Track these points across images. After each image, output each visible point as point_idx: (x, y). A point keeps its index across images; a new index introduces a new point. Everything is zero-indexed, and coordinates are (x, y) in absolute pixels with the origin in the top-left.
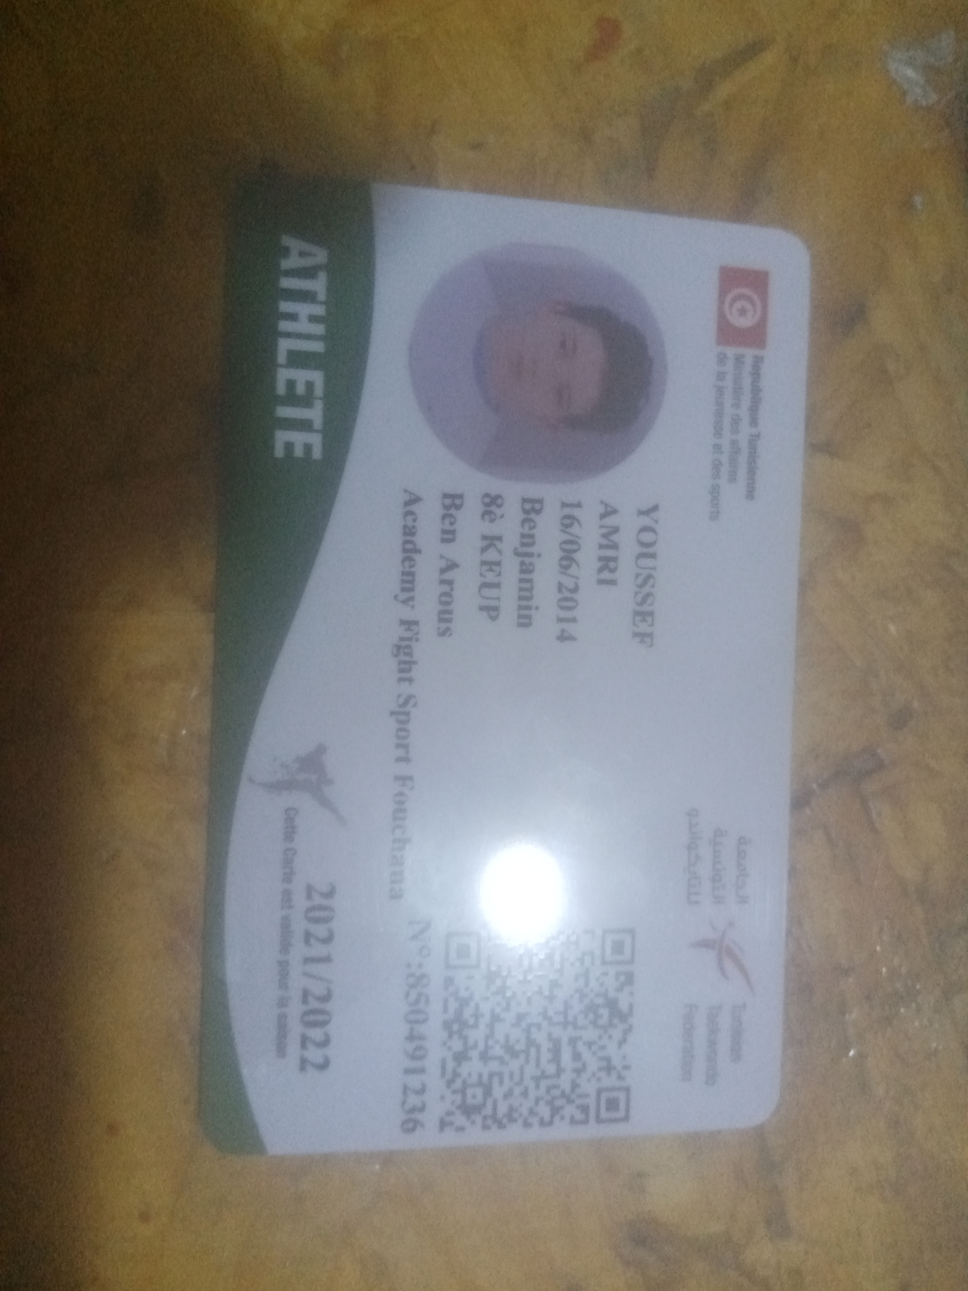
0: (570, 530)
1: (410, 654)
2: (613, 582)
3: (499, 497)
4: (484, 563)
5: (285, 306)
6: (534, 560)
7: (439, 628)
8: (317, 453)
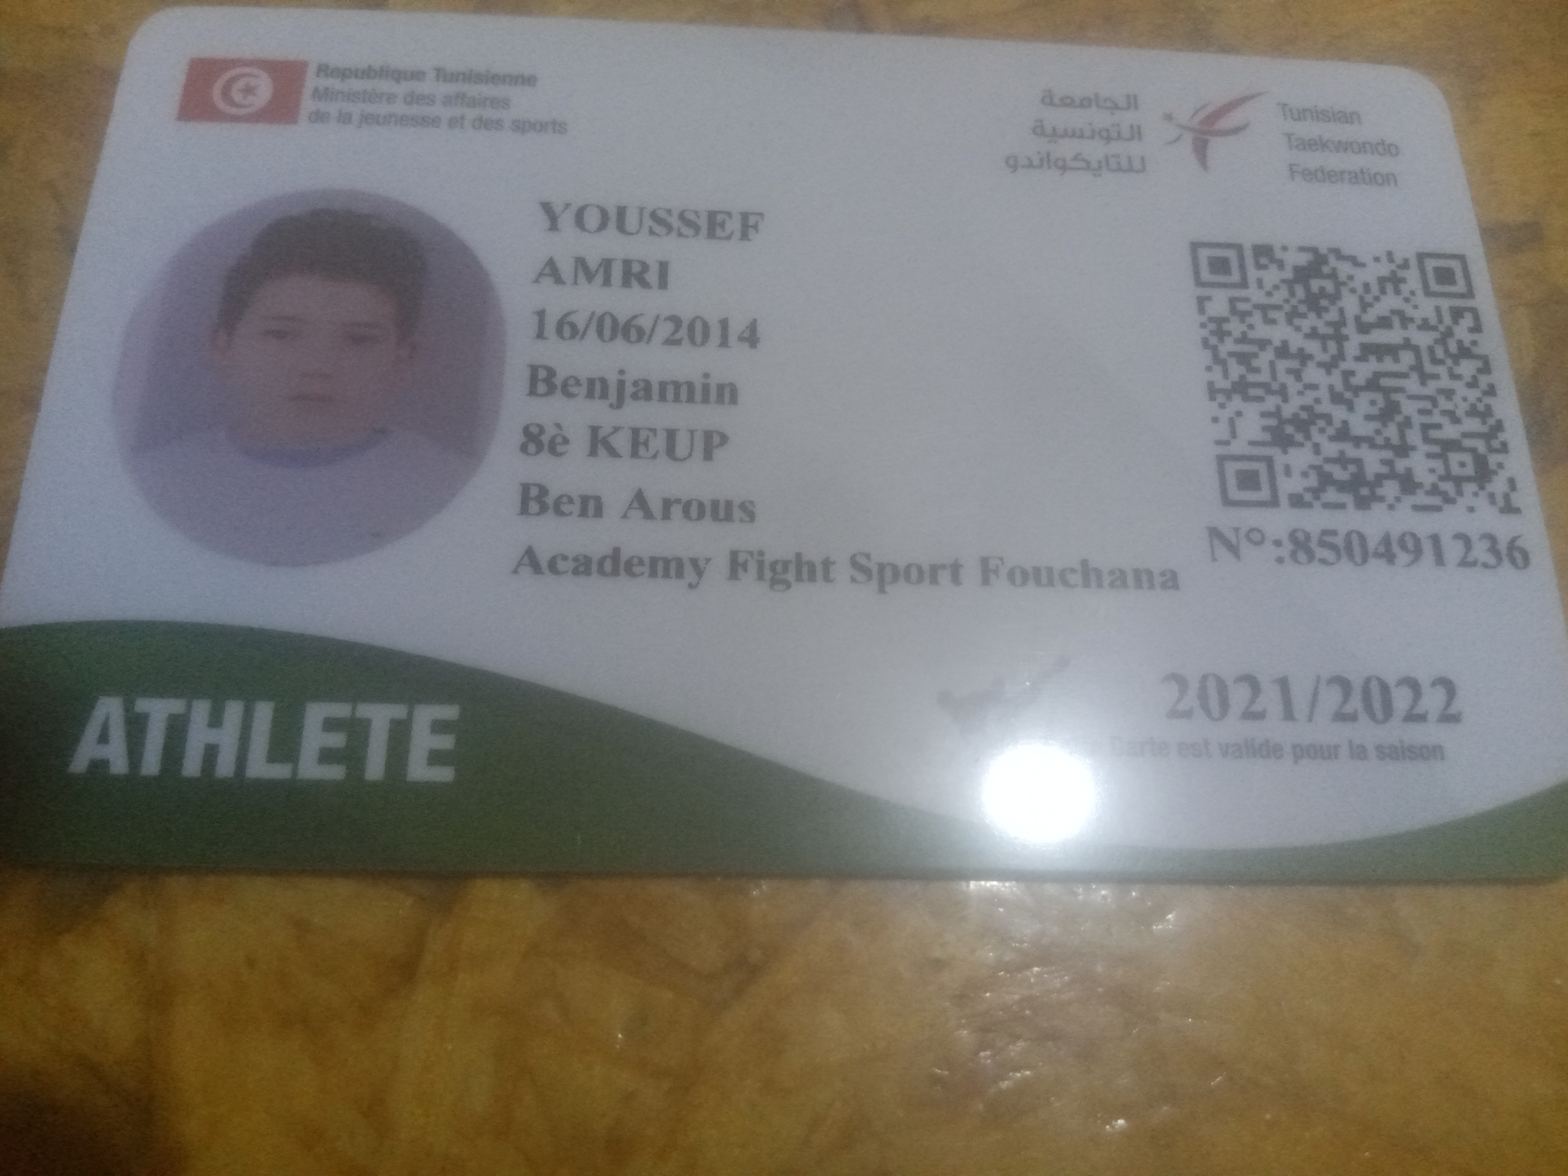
0: (581, 326)
1: (786, 564)
2: (664, 267)
3: (526, 431)
4: (635, 454)
5: (192, 766)
6: (629, 378)
7: (741, 521)
8: (450, 712)
